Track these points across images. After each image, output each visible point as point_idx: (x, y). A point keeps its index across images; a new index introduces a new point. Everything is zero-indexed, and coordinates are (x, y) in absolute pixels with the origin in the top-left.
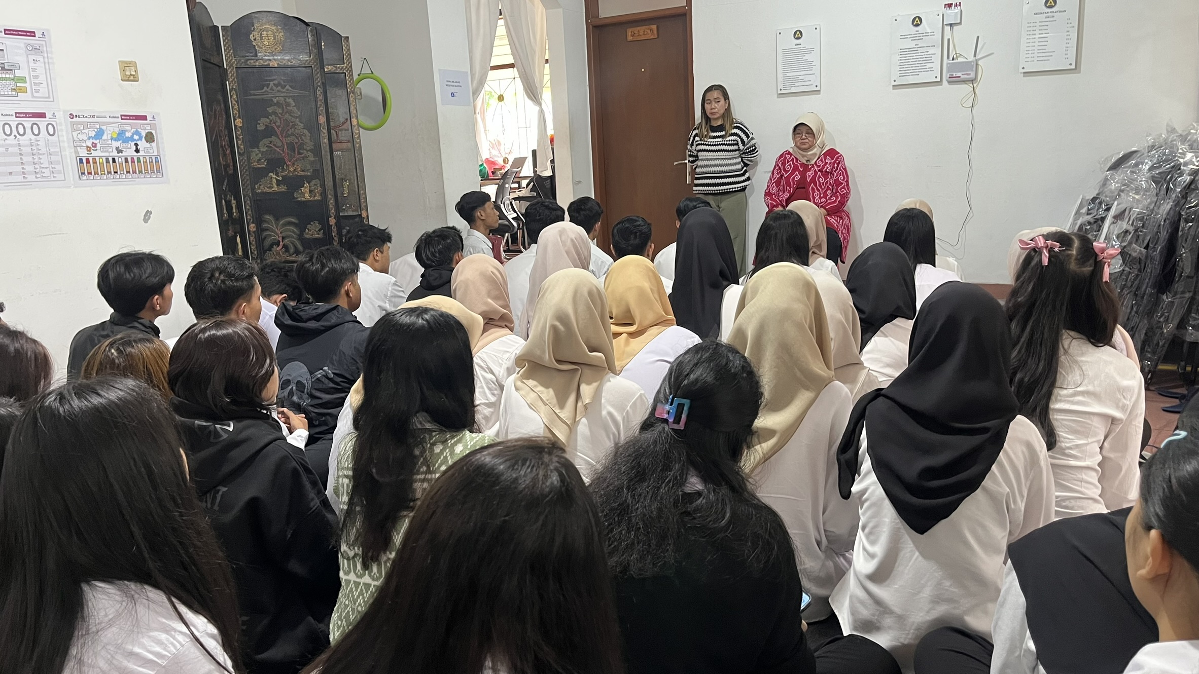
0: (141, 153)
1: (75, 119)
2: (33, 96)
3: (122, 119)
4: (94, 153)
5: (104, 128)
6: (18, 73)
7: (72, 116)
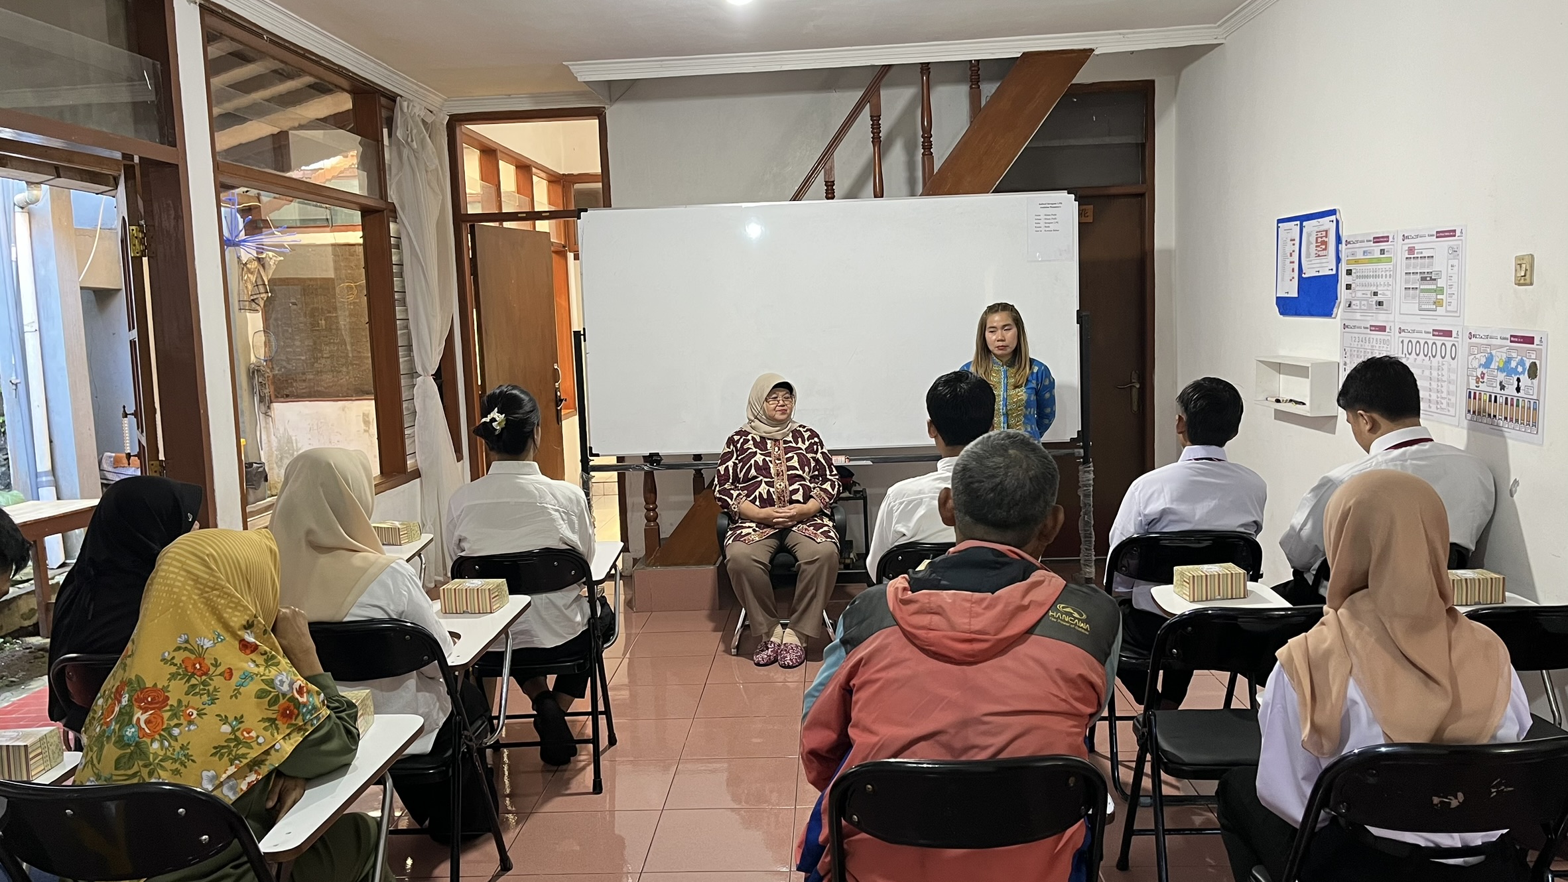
0: (1522, 394)
1: (1474, 340)
2: (1447, 311)
3: (1511, 342)
4: (1482, 387)
5: (1494, 352)
6: (1441, 283)
7: (1471, 336)
